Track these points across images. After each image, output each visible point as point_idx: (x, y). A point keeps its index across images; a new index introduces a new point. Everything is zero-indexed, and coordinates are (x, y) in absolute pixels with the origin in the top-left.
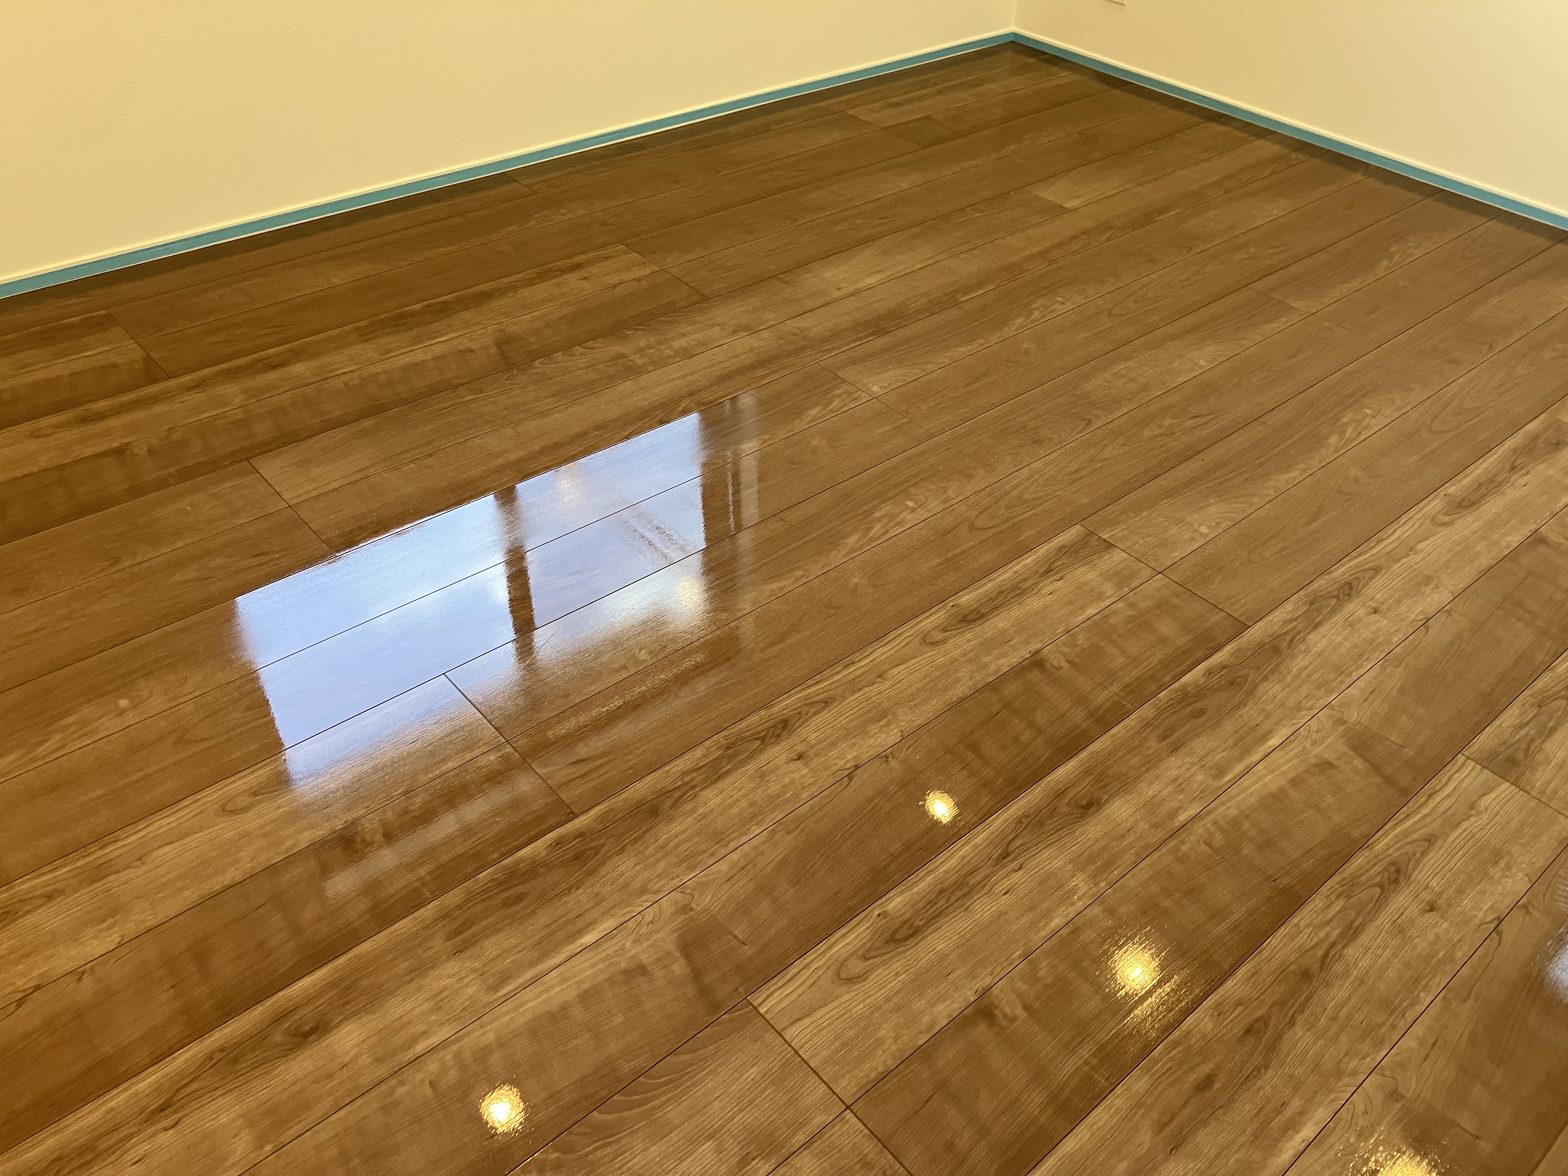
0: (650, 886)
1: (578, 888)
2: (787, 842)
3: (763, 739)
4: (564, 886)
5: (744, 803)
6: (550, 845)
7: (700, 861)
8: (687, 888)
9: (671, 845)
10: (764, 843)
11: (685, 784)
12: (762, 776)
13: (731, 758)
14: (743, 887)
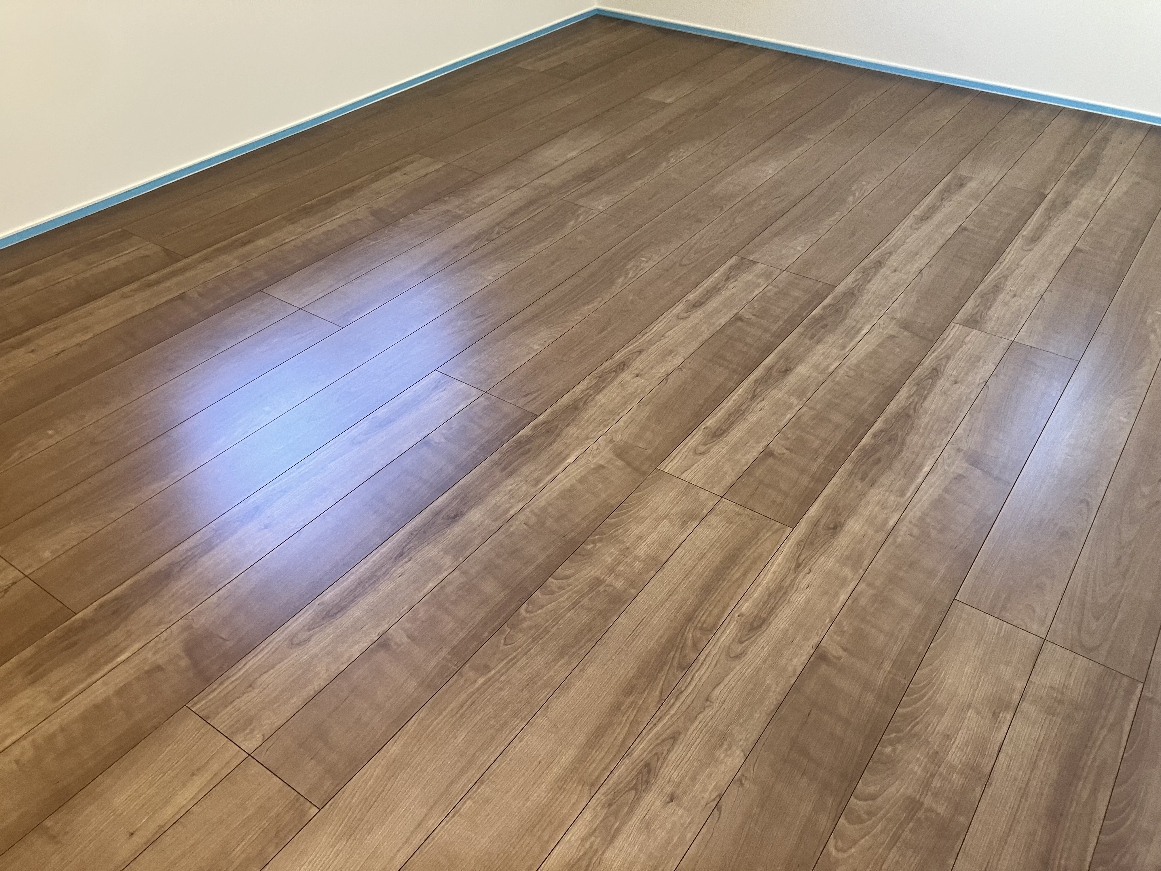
0: (589, 436)
1: (554, 443)
2: (647, 410)
3: (615, 371)
4: (547, 443)
5: (619, 398)
6: (532, 429)
7: (609, 423)
8: (607, 434)
9: (591, 419)
10: (637, 410)
11: (586, 395)
12: (622, 386)
13: (603, 381)
14: (634, 429)
